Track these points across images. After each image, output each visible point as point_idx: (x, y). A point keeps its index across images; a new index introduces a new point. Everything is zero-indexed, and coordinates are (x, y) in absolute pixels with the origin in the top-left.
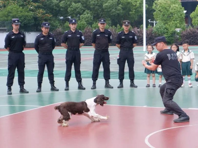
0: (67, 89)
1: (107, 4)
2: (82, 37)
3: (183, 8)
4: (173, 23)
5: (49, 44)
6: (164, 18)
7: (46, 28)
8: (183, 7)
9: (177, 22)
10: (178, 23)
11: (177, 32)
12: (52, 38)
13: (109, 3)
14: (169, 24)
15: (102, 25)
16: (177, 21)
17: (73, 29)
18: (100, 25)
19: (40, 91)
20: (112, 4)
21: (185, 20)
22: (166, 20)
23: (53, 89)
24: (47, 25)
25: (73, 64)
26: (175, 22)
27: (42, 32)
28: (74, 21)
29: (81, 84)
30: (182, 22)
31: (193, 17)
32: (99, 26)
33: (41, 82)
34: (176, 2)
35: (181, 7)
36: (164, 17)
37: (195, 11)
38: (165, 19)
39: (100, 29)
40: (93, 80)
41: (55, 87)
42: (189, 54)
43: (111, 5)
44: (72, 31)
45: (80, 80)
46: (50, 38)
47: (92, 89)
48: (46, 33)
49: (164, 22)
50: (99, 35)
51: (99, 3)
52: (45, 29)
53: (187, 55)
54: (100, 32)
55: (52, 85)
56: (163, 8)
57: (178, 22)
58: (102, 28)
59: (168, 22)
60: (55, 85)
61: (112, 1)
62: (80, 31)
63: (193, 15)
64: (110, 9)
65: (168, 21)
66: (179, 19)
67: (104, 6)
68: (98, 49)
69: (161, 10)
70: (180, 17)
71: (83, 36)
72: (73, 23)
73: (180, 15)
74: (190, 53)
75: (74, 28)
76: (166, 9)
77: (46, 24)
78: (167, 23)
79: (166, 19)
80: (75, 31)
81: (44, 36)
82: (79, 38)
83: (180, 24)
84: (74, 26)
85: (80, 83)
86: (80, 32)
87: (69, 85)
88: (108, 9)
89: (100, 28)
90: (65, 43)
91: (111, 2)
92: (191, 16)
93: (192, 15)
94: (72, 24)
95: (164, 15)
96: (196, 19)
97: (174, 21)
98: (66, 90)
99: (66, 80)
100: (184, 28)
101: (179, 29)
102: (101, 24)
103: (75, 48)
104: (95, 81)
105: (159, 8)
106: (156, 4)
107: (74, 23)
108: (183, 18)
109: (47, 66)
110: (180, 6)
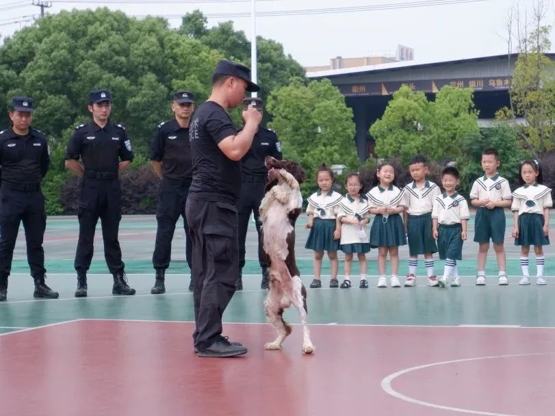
0: (81, 294)
1: (138, 99)
2: (126, 142)
3: (351, 109)
4: (322, 151)
5: (31, 161)
6: (296, 137)
7: (21, 114)
8: (348, 106)
9: (333, 148)
10: (336, 151)
11: (336, 173)
12: (39, 145)
13: (144, 96)
14: (312, 152)
15: (185, 108)
16: (333, 145)
17: (102, 117)
18: (178, 107)
19: (3, 297)
20: (150, 99)
21: (354, 142)
22: (302, 144)
23: (42, 291)
24: (25, 104)
25: (99, 220)
26: (328, 148)
27: (13, 126)
28: (103, 95)
29: (122, 278)
30: (346, 148)
31: (379, 135)
32: (174, 113)
33: (7, 271)
34: (329, 92)
35: (344, 107)
36: (298, 135)
37: (384, 118)
38: (300, 140)
39: (176, 121)
40: (155, 268)
41: (49, 288)
42: (428, 192)
43: (149, 102)
44: (96, 125)
45: (119, 267)
46: (35, 145)
47: (153, 292)
48: (22, 127)
49: (299, 150)
50: (175, 137)
51: (117, 95)
52: (18, 118)
53: (424, 196)
54: (178, 128)
55: (39, 281)
56: (294, 111)
57: (336, 147)
58: (184, 115)
59: (308, 149)
60: (48, 282)
61: (152, 92)
62: (119, 126)
63: (377, 129)
64: (146, 112)
65: (308, 145)
66: (338, 141)
67: (131, 105)
68: (171, 176)
69: (290, 116)
70: (342, 134)
71: (129, 141)
72: (101, 100)
73: (340, 129)
74: (431, 188)
75: (105, 115)
76: (301, 111)
77: (22, 101)
78: (307, 151)
79: (302, 141)
80: (105, 127)
81: (16, 138)
82: (119, 146)
83: (341, 155)
84: (104, 109)
85: (118, 277)
86: (121, 128)
87: (88, 282)
88: (140, 112)
89: (177, 118)
90: (77, 159)
91: (148, 94)
92: (373, 132)
93: (375, 128)
94: (100, 104)
95: (296, 129)
96: (385, 140)
97: (325, 145)
98: (78, 295)
99: (77, 268)
100: (355, 163)
101: (341, 166)
102: (182, 105)
103: (105, 174)
104: (162, 270)
105: (283, 111)
106: (275, 98)
107: (104, 101)
108: (349, 136)
109: (25, 226)
110: (342, 104)
